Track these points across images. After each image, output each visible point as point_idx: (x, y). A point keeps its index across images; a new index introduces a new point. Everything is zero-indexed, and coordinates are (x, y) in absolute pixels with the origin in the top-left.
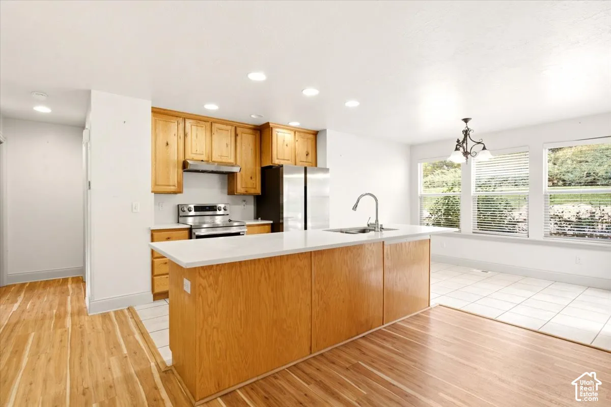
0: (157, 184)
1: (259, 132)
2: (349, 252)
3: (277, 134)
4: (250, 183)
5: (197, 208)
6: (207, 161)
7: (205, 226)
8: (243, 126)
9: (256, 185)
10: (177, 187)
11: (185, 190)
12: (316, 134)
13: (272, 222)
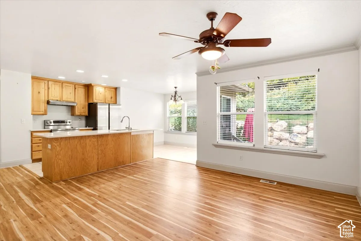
0: (34, 110)
1: (87, 87)
2: (115, 137)
3: (96, 89)
4: (82, 110)
5: (55, 122)
6: (60, 101)
7: (60, 129)
8: (79, 84)
9: (85, 111)
10: (44, 112)
11: (48, 113)
12: (116, 89)
13: (93, 128)
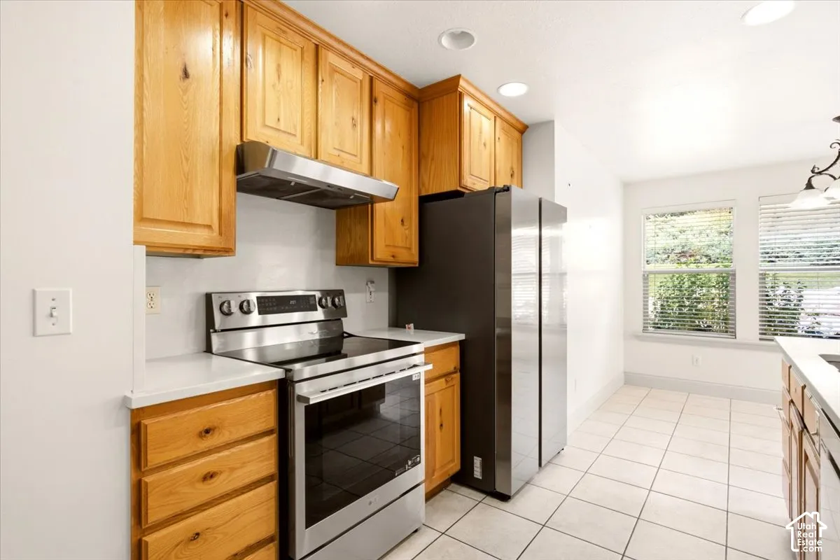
0: (145, 216)
1: (416, 105)
4: (400, 235)
5: (266, 304)
8: (389, 79)
9: (411, 242)
10: (216, 233)
11: (240, 247)
12: (523, 129)
13: (462, 337)
